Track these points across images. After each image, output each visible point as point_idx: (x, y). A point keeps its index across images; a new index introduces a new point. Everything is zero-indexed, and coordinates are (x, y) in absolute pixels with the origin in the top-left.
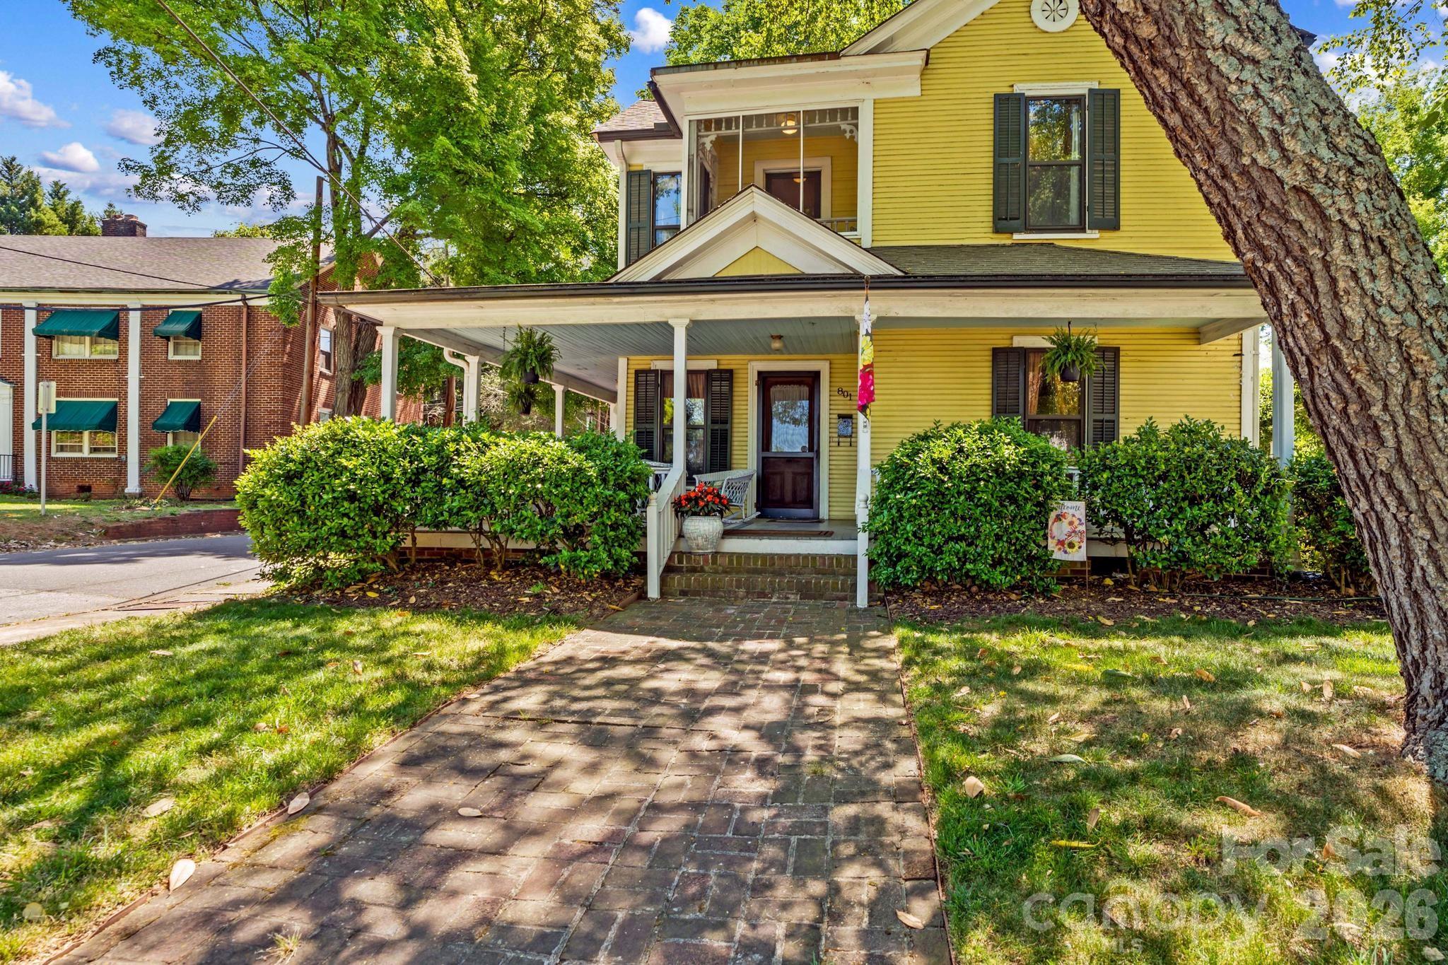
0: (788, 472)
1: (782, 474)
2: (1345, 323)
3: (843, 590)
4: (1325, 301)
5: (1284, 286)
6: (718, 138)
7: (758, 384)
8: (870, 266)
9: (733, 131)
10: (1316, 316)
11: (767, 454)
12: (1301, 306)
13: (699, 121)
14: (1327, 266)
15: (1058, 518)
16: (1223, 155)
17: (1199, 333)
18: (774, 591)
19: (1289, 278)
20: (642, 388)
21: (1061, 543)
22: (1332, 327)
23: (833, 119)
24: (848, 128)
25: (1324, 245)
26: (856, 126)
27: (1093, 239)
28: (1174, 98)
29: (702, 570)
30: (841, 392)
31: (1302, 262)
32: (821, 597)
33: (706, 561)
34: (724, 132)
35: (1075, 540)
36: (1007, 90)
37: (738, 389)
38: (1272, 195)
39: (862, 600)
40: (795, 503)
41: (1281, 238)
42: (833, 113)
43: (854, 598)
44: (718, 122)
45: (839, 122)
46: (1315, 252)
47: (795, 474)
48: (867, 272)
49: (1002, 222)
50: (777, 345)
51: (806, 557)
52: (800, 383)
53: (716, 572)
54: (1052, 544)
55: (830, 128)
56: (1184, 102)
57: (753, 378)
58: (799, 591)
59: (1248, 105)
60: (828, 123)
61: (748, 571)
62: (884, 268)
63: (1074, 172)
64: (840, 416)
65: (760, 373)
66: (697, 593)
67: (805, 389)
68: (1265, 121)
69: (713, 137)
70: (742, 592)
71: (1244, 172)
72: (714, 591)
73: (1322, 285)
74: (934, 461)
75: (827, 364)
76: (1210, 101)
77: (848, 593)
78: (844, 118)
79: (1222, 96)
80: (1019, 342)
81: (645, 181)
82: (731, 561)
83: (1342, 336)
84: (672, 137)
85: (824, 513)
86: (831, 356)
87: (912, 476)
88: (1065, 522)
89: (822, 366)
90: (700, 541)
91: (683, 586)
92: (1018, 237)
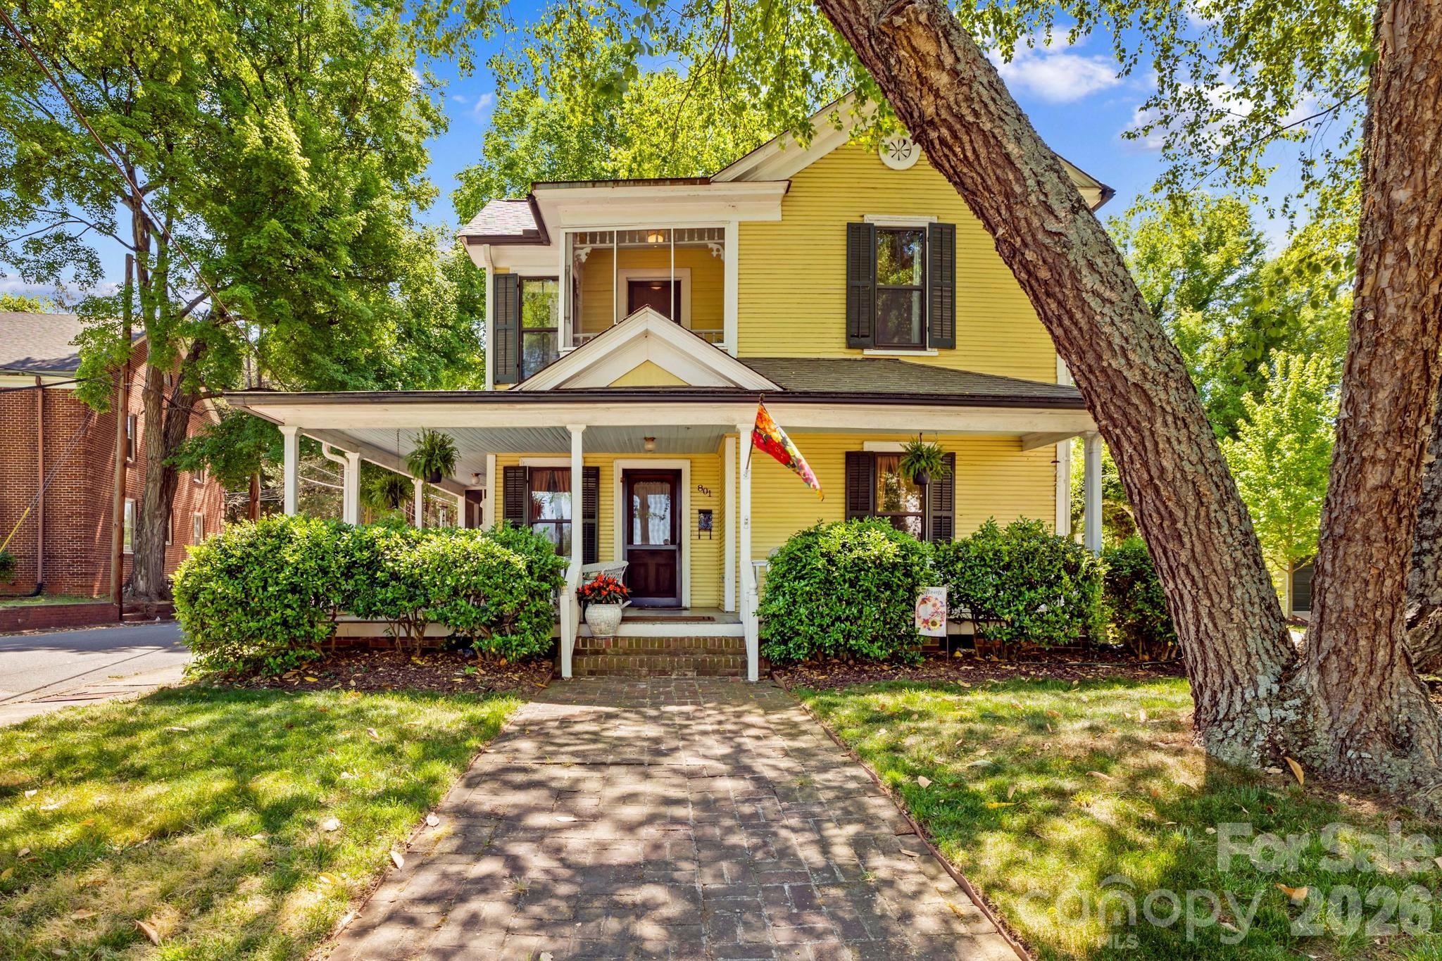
0: (652, 563)
1: (645, 565)
2: (1162, 470)
3: (734, 666)
4: (1151, 456)
5: (1126, 444)
6: (593, 250)
7: (623, 481)
8: (752, 381)
9: (607, 245)
10: (1145, 464)
11: (630, 547)
12: (1136, 457)
13: (574, 234)
14: (1152, 434)
15: (924, 601)
16: (1090, 358)
17: (1021, 442)
18: (673, 669)
19: (1129, 439)
20: (511, 483)
21: (926, 621)
22: (1155, 473)
25: (1151, 421)
26: (723, 245)
27: (932, 356)
28: (1059, 318)
29: (604, 652)
30: (701, 488)
31: (1138, 430)
32: (715, 673)
33: (608, 644)
34: (598, 245)
35: (937, 619)
36: (858, 220)
37: (603, 486)
38: (1120, 387)
39: (753, 674)
40: (659, 593)
41: (1125, 414)
42: (701, 233)
43: (745, 674)
44: (593, 236)
45: (706, 241)
46: (1145, 424)
47: (658, 565)
48: (750, 386)
49: (855, 338)
50: (650, 446)
51: (697, 639)
52: (662, 481)
53: (617, 654)
54: (918, 624)
55: (698, 246)
56: (1067, 322)
57: (618, 475)
58: (696, 668)
59: (1107, 329)
60: (696, 242)
61: (647, 653)
62: (766, 385)
63: (916, 296)
64: (701, 512)
65: (625, 472)
66: (604, 672)
67: (667, 486)
68: (1117, 340)
69: (588, 250)
70: (644, 671)
71: (1103, 370)
72: (620, 671)
73: (1149, 445)
74: (823, 555)
75: (688, 462)
76: (1083, 323)
77: (739, 670)
78: (711, 237)
79: (1091, 321)
80: (870, 447)
81: (511, 284)
82: (631, 644)
83: (1161, 477)
84: (540, 243)
85: (686, 602)
86: (692, 456)
87: (804, 567)
88: (929, 604)
89: (683, 465)
90: (603, 627)
91: (591, 667)
92: (868, 353)
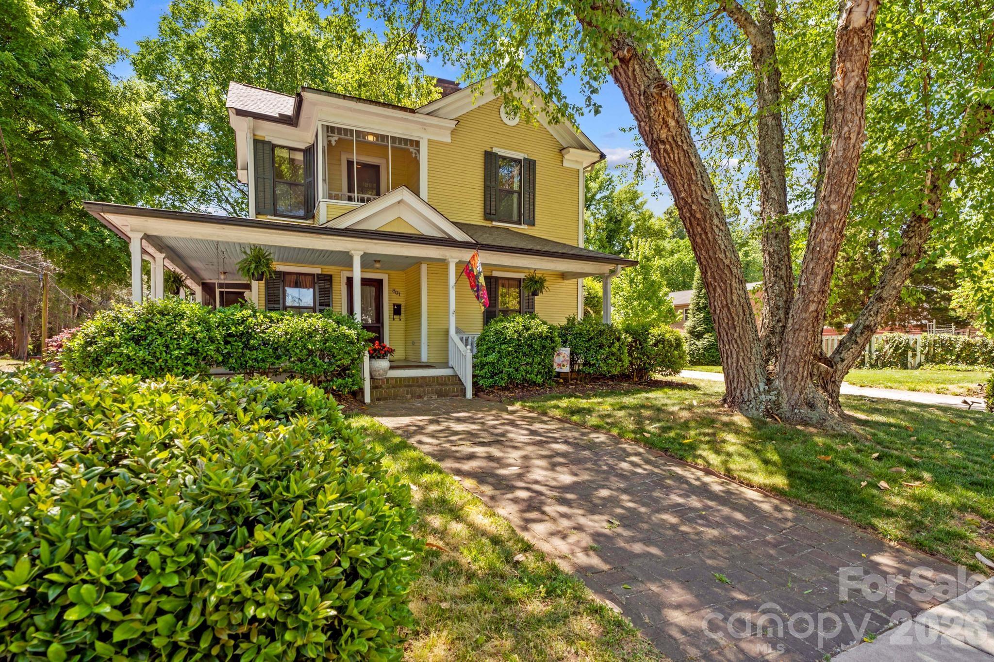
2: (732, 301)
3: (455, 391)
4: (729, 295)
5: (718, 289)
6: (340, 139)
7: (347, 284)
8: (459, 235)
9: (349, 137)
10: (726, 298)
12: (722, 295)
13: (328, 126)
14: (731, 285)
15: (558, 355)
16: (711, 253)
17: (563, 276)
18: (423, 394)
19: (720, 287)
20: (270, 282)
21: (559, 365)
22: (729, 301)
23: (406, 144)
24: (414, 151)
25: (731, 281)
26: (418, 151)
27: (524, 228)
28: (701, 235)
29: (381, 387)
30: (394, 291)
31: (725, 284)
32: (447, 395)
33: (383, 382)
34: (343, 136)
35: (565, 363)
36: (489, 150)
37: (335, 286)
38: (721, 266)
39: (469, 394)
41: (721, 277)
42: (406, 141)
43: (464, 395)
44: (339, 130)
45: (408, 147)
46: (729, 282)
48: (459, 239)
49: (488, 215)
50: (378, 265)
51: (433, 377)
52: (371, 285)
53: (389, 388)
54: (555, 366)
55: (402, 149)
56: (704, 237)
57: (342, 280)
58: (435, 393)
59: (720, 242)
60: (403, 146)
61: (405, 386)
62: (467, 238)
63: (515, 196)
64: (395, 304)
65: (347, 278)
66: (385, 399)
67: (373, 289)
68: (723, 247)
69: (336, 138)
70: (409, 396)
71: (716, 258)
72: (395, 397)
73: (728, 290)
75: (387, 276)
76: (711, 239)
77: (459, 392)
78: (412, 145)
79: (714, 239)
80: (496, 274)
81: (267, 148)
82: (396, 382)
83: (732, 304)
84: (291, 125)
86: (390, 272)
88: (561, 356)
89: (384, 277)
90: (381, 372)
91: (378, 396)
92: (495, 223)
